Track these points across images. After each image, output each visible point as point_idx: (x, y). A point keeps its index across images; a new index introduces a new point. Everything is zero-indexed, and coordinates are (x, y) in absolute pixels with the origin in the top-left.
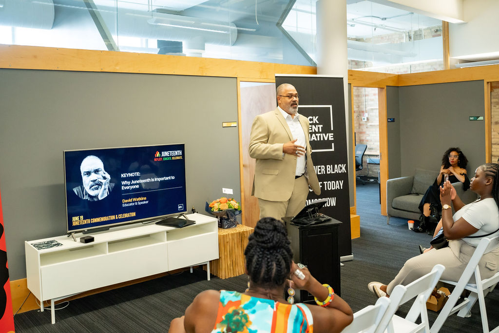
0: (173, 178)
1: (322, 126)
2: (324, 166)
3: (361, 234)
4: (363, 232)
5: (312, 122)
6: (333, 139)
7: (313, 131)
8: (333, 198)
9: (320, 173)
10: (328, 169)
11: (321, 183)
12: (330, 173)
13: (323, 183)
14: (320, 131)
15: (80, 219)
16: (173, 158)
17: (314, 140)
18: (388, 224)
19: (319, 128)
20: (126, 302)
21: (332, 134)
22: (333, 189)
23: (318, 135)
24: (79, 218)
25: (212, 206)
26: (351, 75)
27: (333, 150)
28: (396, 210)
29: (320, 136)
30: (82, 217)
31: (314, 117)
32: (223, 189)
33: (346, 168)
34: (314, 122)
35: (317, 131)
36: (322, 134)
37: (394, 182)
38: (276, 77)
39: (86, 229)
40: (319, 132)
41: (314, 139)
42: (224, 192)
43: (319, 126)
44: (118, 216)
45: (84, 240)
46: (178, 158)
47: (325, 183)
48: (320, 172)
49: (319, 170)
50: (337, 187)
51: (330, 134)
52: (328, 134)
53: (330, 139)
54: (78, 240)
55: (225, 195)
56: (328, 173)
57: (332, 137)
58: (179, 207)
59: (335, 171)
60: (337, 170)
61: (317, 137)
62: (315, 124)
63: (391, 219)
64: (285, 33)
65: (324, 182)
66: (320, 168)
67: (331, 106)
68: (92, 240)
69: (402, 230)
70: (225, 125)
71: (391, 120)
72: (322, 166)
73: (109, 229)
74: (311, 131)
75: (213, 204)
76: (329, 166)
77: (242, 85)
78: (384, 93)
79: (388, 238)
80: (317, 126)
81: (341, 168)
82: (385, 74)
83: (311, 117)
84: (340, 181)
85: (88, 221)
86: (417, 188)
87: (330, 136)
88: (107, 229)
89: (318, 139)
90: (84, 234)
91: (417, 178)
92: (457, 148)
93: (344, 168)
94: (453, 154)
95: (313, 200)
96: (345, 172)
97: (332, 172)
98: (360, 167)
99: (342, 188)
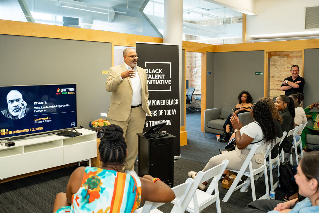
0: (68, 105)
1: (164, 75)
2: (165, 100)
3: (188, 143)
4: (189, 142)
5: (158, 73)
6: (171, 83)
7: (159, 78)
8: (170, 120)
10: (167, 102)
11: (163, 110)
12: (168, 104)
13: (164, 110)
14: (163, 78)
15: (5, 131)
16: (69, 93)
17: (159, 84)
18: (205, 137)
19: (162, 76)
20: (36, 185)
21: (171, 80)
22: (170, 114)
23: (162, 81)
24: (5, 130)
25: (93, 124)
26: (185, 44)
27: (171, 90)
28: (209, 128)
29: (163, 82)
30: (7, 130)
31: (159, 70)
32: (101, 113)
33: (179, 102)
34: (159, 73)
35: (161, 78)
36: (164, 80)
37: (209, 111)
38: (136, 43)
39: (10, 138)
40: (162, 79)
42: (101, 115)
43: (162, 75)
44: (31, 130)
45: (8, 145)
46: (72, 93)
47: (165, 110)
49: (161, 102)
50: (172, 113)
51: (169, 80)
52: (168, 80)
53: (169, 83)
54: (4, 144)
55: (102, 117)
56: (167, 104)
57: (170, 82)
58: (72, 124)
59: (172, 103)
60: (173, 103)
61: (161, 82)
62: (160, 74)
63: (207, 134)
64: (144, 15)
66: (162, 101)
67: (170, 63)
68: (13, 144)
69: (212, 141)
70: (103, 73)
71: (209, 73)
72: (163, 100)
73: (25, 138)
74: (157, 78)
75: (94, 123)
76: (168, 100)
77: (115, 48)
78: (205, 56)
79: (204, 146)
81: (175, 102)
82: (206, 44)
83: (158, 70)
84: (174, 110)
85: (11, 132)
86: (223, 115)
87: (169, 82)
88: (24, 138)
89: (162, 83)
90: (8, 140)
91: (223, 109)
92: (247, 92)
93: (177, 102)
94: (244, 95)
95: (157, 121)
96: (178, 104)
97: (170, 104)
98: (190, 102)
99: (175, 114)
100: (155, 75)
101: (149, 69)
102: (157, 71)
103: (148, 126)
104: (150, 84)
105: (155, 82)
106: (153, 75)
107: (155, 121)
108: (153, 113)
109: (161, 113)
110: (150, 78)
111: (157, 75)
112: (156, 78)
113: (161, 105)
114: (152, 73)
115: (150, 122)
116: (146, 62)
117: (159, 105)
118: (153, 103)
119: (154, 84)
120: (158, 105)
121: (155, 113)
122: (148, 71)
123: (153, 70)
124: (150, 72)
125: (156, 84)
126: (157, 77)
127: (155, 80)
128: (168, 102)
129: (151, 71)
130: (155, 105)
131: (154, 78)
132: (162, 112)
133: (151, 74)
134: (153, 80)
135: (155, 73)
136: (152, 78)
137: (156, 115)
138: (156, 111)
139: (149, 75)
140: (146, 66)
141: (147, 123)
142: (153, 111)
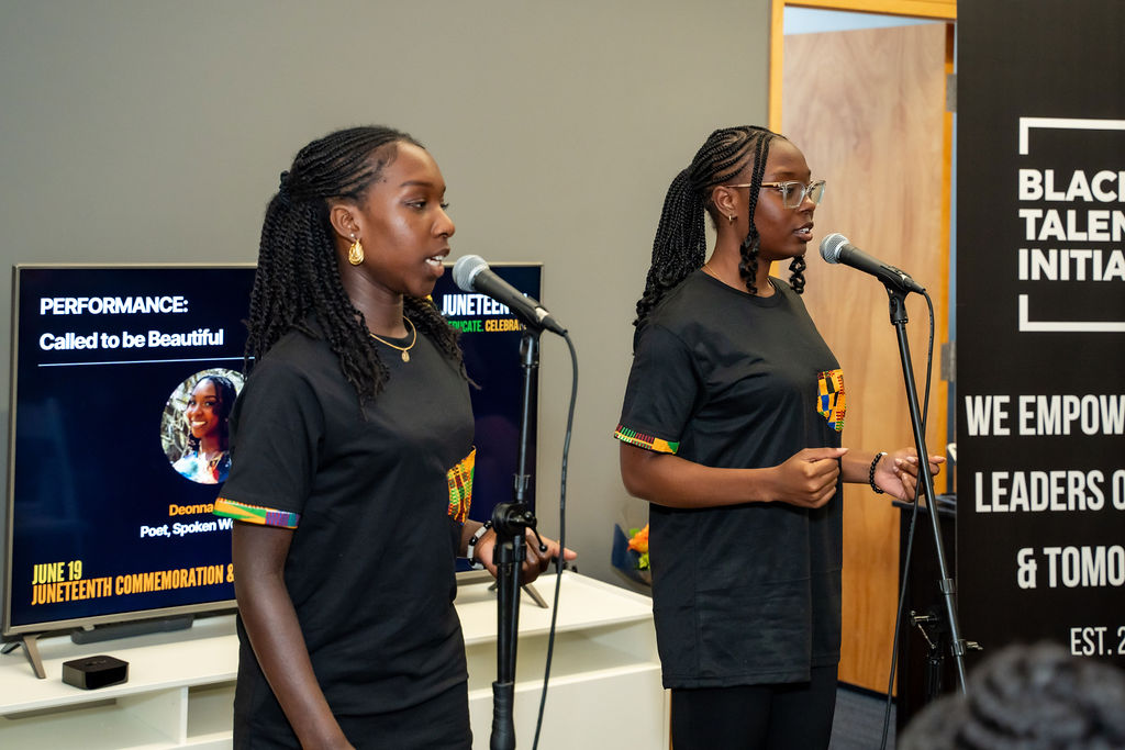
5: (1111, 196)
7: (1117, 237)
15: (66, 575)
16: (491, 326)
17: (1117, 279)
24: (66, 569)
25: (641, 546)
30: (76, 567)
39: (88, 623)
41: (1117, 272)
45: (80, 675)
54: (55, 669)
68: (118, 673)
73: (189, 626)
74: (1105, 237)
77: (793, 24)
85: (102, 587)
88: (181, 625)
90: (76, 641)
95: (1101, 550)
100: (1093, 215)
101: (1050, 174)
102: (1108, 186)
103: (1032, 583)
104: (1052, 276)
105: (1089, 262)
106: (1072, 215)
107: (1086, 551)
108: (1072, 491)
110: (1052, 232)
111: (1105, 214)
112: (1094, 236)
114: (1070, 197)
115: (1051, 552)
116: (1026, 124)
117: (1119, 430)
118: (1075, 416)
119: (1081, 276)
120: (1107, 430)
121: (1088, 492)
122: (1043, 184)
123: (1079, 176)
124: (1051, 196)
125: (1097, 276)
126: (1104, 226)
127: (1087, 253)
129: (1062, 184)
130: (1086, 430)
131: (1082, 237)
133: (1062, 208)
134: (1075, 253)
135: (1091, 199)
136: (1070, 239)
137: (1096, 501)
138: (1095, 479)
139: (1045, 214)
140: (1024, 149)
141: (1027, 562)
142: (1073, 475)
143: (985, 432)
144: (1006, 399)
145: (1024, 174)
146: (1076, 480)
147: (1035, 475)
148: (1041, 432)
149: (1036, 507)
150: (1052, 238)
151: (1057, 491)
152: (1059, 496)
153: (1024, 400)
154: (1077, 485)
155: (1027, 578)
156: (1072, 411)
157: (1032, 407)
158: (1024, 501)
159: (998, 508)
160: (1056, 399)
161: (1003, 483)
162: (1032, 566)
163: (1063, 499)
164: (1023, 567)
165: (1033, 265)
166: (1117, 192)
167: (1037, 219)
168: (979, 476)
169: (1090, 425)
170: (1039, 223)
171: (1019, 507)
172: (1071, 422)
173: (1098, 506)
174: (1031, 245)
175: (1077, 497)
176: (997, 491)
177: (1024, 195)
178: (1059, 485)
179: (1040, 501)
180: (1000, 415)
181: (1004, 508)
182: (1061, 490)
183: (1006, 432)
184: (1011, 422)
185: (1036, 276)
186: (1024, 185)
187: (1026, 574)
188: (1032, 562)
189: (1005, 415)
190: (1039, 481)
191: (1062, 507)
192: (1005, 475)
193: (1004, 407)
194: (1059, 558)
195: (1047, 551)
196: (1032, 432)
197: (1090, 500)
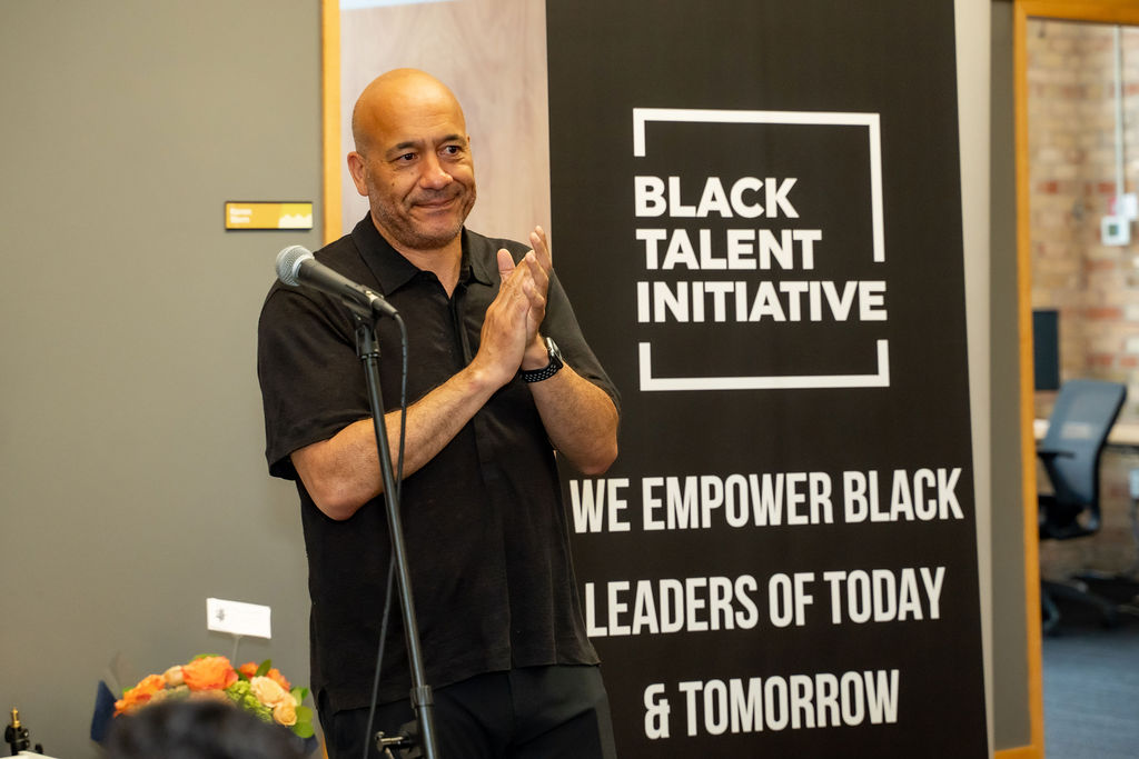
1: (817, 235)
2: (825, 478)
5: (755, 211)
6: (882, 316)
7: (765, 264)
8: (882, 674)
9: (803, 520)
10: (849, 496)
11: (810, 577)
12: (861, 517)
13: (819, 577)
14: (808, 263)
17: (767, 319)
19: (797, 246)
21: (881, 286)
22: (880, 617)
23: (794, 288)
27: (881, 379)
29: (805, 297)
31: (771, 182)
32: (214, 605)
33: (965, 492)
35: (786, 262)
36: (815, 286)
40: (797, 273)
41: (767, 311)
42: (214, 624)
43: (799, 234)
47: (836, 578)
48: (803, 509)
49: (795, 498)
50: (905, 607)
51: (867, 287)
52: (850, 286)
53: (866, 315)
55: (224, 644)
56: (850, 517)
57: (879, 300)
59: (896, 507)
60: (906, 506)
61: (784, 299)
62: (778, 225)
65: (827, 576)
66: (802, 488)
67: (872, 121)
70: (239, 216)
72: (815, 477)
74: (750, 264)
75: (144, 695)
76: (859, 476)
80: (786, 234)
81: (931, 493)
83: (753, 183)
84: (925, 572)
87: (868, 299)
89: (795, 316)
93: (947, 494)
95: (755, 683)
96: (958, 514)
97: (877, 517)
98: (1085, 520)
99: (935, 614)
100: (733, 236)
101: (675, 182)
102: (751, 197)
103: (664, 732)
104: (682, 316)
105: (730, 298)
106: (705, 235)
107: (736, 684)
108: (716, 604)
109: (790, 599)
110: (680, 259)
111: (749, 234)
112: (735, 263)
113: (795, 520)
114: (703, 213)
115: (689, 688)
116: (641, 116)
117: (776, 520)
118: (716, 503)
119: (720, 316)
120: (760, 521)
121: (736, 605)
122: (666, 195)
123: (713, 185)
124: (678, 210)
125: (741, 316)
126: (749, 249)
127: (728, 286)
128: (859, 495)
129: (691, 196)
130: (733, 521)
131: (719, 264)
132: (808, 588)
133: (692, 227)
134: (711, 286)
135: (730, 215)
136: (703, 267)
137: (747, 616)
138: (746, 587)
139: (670, 235)
140: (640, 149)
141: (656, 702)
142: (715, 582)
143: (596, 527)
144: (624, 483)
145: (641, 182)
146: (721, 589)
147: (665, 585)
148: (672, 526)
149: (667, 628)
150: (681, 267)
151: (696, 604)
152: (698, 611)
153: (649, 483)
154: (721, 596)
155: (657, 725)
156: (712, 496)
157: (659, 492)
158: (651, 620)
159: (616, 630)
160: (691, 481)
161: (622, 597)
162: (664, 708)
163: (703, 615)
164: (652, 710)
165: (656, 302)
166: (764, 205)
167: (659, 242)
168: (590, 588)
169: (737, 515)
170: (663, 247)
171: (645, 628)
172: (712, 510)
173: (750, 624)
174: (653, 277)
175: (722, 612)
176: (615, 608)
177: (641, 211)
178: (697, 597)
179: (672, 619)
180: (617, 505)
181: (625, 630)
182: (701, 604)
183: (626, 527)
184: (632, 513)
185: (660, 317)
186: (641, 197)
187: (656, 719)
188: (664, 703)
189: (623, 504)
190: (671, 592)
191: (703, 626)
192: (625, 586)
193: (621, 494)
194: (700, 695)
195: (683, 686)
196: (660, 525)
197: (740, 615)
